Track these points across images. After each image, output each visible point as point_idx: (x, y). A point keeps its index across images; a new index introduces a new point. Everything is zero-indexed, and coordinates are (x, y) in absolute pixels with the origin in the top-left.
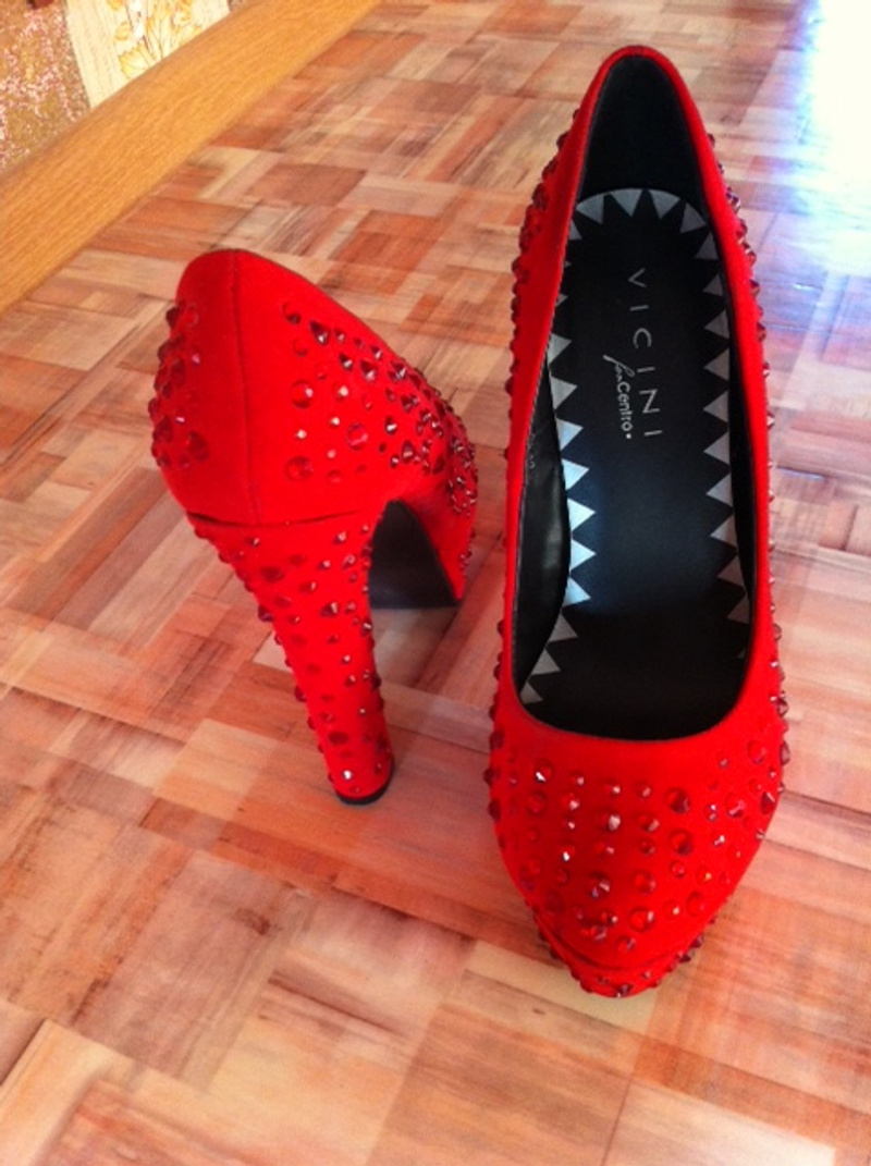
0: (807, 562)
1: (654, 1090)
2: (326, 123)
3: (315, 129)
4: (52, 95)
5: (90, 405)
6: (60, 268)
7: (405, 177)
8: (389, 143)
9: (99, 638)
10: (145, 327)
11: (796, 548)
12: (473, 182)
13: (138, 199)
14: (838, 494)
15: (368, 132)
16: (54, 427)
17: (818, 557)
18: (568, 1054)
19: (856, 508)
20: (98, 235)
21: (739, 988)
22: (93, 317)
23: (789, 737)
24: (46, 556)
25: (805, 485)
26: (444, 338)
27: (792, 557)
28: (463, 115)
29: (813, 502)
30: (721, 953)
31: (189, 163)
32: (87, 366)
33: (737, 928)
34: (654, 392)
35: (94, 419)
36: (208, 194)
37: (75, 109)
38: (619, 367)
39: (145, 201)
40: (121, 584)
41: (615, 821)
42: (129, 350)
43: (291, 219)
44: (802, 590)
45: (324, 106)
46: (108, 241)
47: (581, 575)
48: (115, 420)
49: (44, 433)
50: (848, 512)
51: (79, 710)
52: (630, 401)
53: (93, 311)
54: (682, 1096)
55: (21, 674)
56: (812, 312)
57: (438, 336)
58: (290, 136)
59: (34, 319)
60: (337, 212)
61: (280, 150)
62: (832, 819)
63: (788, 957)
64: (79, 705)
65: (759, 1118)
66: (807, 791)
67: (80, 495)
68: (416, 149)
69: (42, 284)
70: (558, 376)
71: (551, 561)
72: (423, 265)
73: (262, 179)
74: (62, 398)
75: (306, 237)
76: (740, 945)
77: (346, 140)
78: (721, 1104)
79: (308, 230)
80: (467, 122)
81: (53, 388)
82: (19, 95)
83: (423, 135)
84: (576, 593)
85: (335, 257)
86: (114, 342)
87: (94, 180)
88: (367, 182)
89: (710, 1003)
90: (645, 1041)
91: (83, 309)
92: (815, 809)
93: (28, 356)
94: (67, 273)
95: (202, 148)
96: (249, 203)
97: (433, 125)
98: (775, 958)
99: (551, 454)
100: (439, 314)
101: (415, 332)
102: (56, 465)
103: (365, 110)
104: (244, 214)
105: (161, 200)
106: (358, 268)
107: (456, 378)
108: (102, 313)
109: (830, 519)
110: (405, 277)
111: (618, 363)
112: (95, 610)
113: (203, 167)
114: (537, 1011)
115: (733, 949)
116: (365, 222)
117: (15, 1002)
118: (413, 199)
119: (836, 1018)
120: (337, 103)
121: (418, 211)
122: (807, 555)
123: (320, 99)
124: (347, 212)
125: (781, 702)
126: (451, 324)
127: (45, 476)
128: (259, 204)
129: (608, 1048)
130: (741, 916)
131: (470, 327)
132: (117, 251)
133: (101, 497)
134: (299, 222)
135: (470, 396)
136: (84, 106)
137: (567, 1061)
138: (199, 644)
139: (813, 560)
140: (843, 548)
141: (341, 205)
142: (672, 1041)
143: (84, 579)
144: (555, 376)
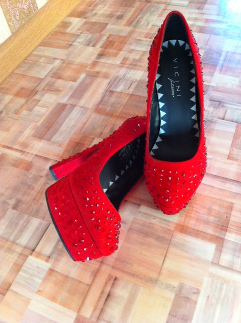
0: (215, 123)
1: (179, 233)
2: (97, 10)
3: (94, 12)
4: (29, 7)
5: (44, 87)
6: (33, 51)
7: (118, 25)
8: (113, 16)
9: (54, 143)
10: (56, 67)
11: (212, 119)
12: (135, 26)
13: (51, 33)
14: (223, 106)
15: (108, 13)
16: (36, 93)
17: (217, 121)
18: (161, 227)
19: (227, 110)
20: (42, 42)
21: (196, 213)
22: (43, 64)
23: (208, 161)
24: (39, 124)
25: (215, 104)
26: (129, 68)
27: (211, 122)
28: (132, 7)
29: (217, 108)
30: (193, 207)
31: (63, 22)
32: (43, 77)
33: (196, 202)
34: (179, 86)
35: (46, 91)
36: (68, 30)
37: (35, 10)
38: (171, 81)
39: (52, 33)
40: (57, 131)
41: (170, 178)
42: (52, 73)
43: (90, 37)
44: (213, 129)
45: (96, 5)
46: (44, 44)
47: (163, 127)
48: (51, 91)
49: (34, 94)
50: (225, 111)
51: (51, 159)
52: (174, 89)
53: (42, 63)
54: (184, 235)
55: (37, 151)
56: (219, 61)
57: (128, 68)
58: (88, 14)
59: (28, 65)
60: (101, 34)
61: (85, 18)
62: (218, 179)
63: (207, 207)
64: (51, 158)
65: (200, 239)
66: (212, 174)
67: (45, 109)
68: (120, 17)
69: (29, 56)
70: (158, 83)
71: (156, 124)
72: (123, 49)
73: (82, 26)
74: (38, 85)
75: (94, 42)
76: (197, 205)
77: (103, 15)
78: (192, 236)
79: (94, 40)
80: (133, 10)
81: (35, 83)
82: (22, 8)
83: (122, 14)
84: (162, 131)
85: (101, 47)
86: (49, 71)
87: (40, 28)
88: (108, 27)
89: (190, 216)
90: (177, 224)
91: (40, 62)
92: (214, 177)
93: (27, 74)
94: (35, 53)
95: (65, 18)
96: (79, 33)
97: (125, 11)
98: (204, 207)
99: (157, 100)
100: (128, 62)
101: (122, 67)
102: (38, 102)
103: (107, 7)
104: (78, 36)
105: (56, 32)
106: (107, 50)
107: (133, 79)
108: (45, 63)
109: (220, 112)
110: (119, 52)
111: (171, 80)
112: (52, 136)
113: (66, 23)
114: (154, 219)
115: (195, 206)
116: (108, 38)
117: (44, 220)
118: (120, 31)
119: (217, 219)
120: (100, 4)
121: (122, 34)
122: (215, 121)
123: (95, 3)
124: (104, 35)
125: (206, 154)
126: (131, 65)
127: (36, 105)
128: (81, 33)
129: (169, 226)
130: (197, 199)
131: (135, 65)
132: (47, 46)
133: (50, 110)
134: (92, 38)
135: (136, 83)
136: (37, 9)
137: (161, 228)
138: (76, 144)
139: (216, 122)
140: (223, 119)
141: (102, 33)
142: (182, 224)
143: (48, 129)
144: (157, 83)
